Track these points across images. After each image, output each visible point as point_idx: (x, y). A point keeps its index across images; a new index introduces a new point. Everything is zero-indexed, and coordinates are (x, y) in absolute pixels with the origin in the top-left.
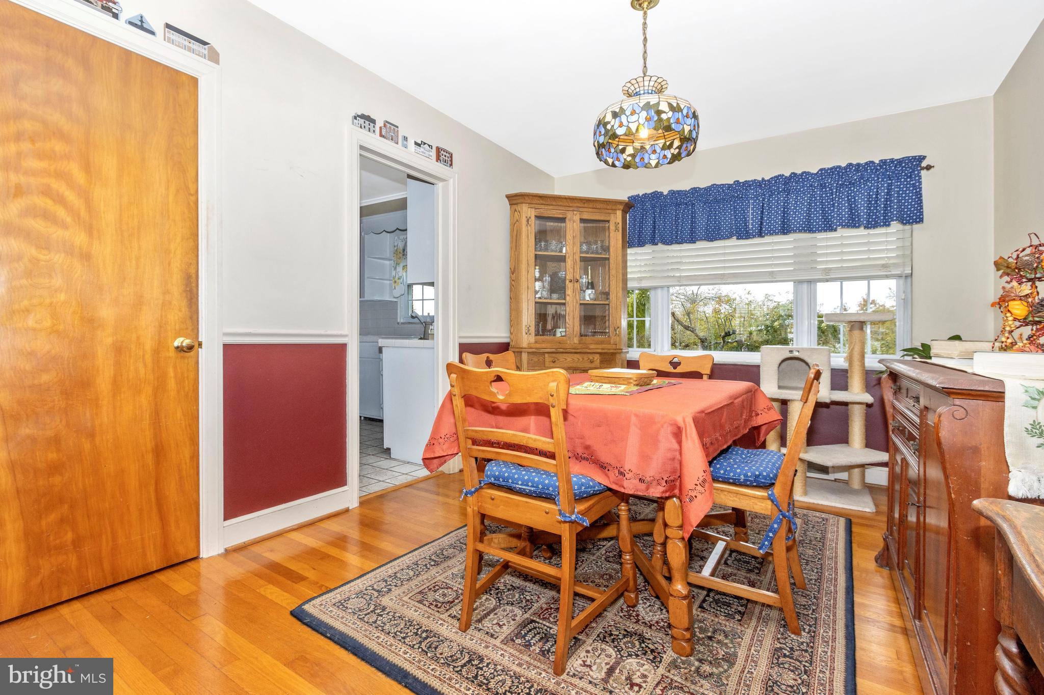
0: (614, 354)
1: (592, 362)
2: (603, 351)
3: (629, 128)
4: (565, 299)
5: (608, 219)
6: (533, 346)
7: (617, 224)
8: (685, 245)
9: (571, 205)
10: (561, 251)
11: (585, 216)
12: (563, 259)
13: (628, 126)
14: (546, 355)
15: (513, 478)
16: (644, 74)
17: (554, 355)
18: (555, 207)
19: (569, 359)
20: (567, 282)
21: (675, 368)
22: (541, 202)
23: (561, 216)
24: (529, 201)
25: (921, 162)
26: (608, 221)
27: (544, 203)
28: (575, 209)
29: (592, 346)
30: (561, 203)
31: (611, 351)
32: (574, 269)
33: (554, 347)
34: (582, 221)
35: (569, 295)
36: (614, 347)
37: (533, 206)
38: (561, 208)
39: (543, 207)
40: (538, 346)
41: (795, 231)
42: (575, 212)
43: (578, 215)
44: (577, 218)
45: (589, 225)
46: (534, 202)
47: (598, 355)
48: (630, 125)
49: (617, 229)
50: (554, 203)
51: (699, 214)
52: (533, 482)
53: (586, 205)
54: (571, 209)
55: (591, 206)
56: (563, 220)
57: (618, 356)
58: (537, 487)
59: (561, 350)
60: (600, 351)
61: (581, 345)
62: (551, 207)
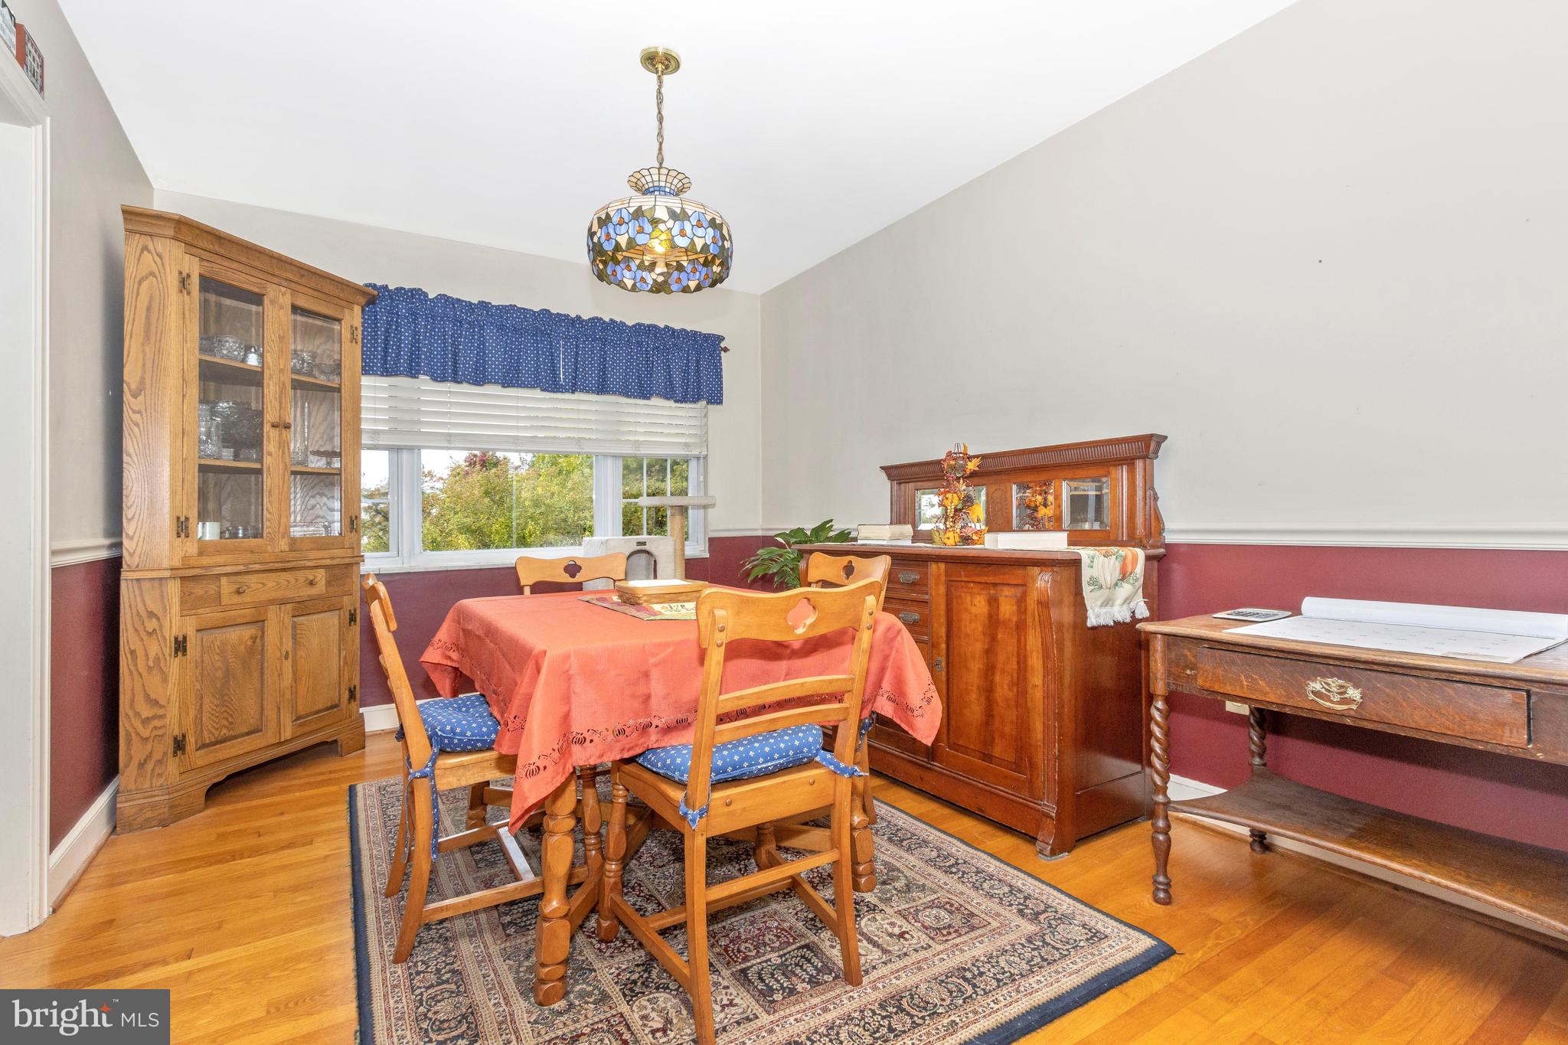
0: (349, 565)
1: (312, 583)
2: (335, 562)
3: (692, 242)
4: (260, 460)
5: (340, 317)
6: (193, 562)
7: (353, 329)
8: (465, 385)
9: (277, 272)
10: (244, 361)
11: (302, 302)
12: (254, 379)
13: (692, 239)
14: (224, 580)
15: (748, 759)
16: (661, 164)
17: (239, 578)
18: (247, 270)
19: (270, 584)
20: (267, 428)
21: (573, 576)
22: (217, 248)
23: (256, 290)
24: (189, 239)
25: (720, 342)
26: (339, 320)
27: (223, 252)
28: (284, 283)
29: (313, 555)
30: (256, 264)
31: (347, 561)
32: (281, 403)
33: (241, 561)
34: (296, 309)
35: (270, 454)
36: (350, 553)
37: (194, 250)
38: (253, 272)
39: (218, 260)
40: (206, 561)
41: (614, 393)
42: (283, 289)
43: (288, 296)
44: (286, 300)
45: (310, 321)
46: (201, 244)
47: (322, 572)
48: (696, 239)
49: (353, 339)
50: (244, 260)
51: (490, 343)
52: (779, 751)
53: (303, 281)
54: (276, 280)
55: (313, 285)
56: (257, 299)
57: (355, 567)
58: (787, 755)
59: (257, 567)
60: (328, 562)
61: (293, 554)
62: (235, 265)
